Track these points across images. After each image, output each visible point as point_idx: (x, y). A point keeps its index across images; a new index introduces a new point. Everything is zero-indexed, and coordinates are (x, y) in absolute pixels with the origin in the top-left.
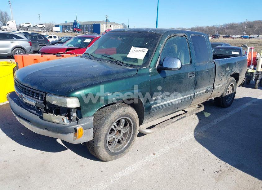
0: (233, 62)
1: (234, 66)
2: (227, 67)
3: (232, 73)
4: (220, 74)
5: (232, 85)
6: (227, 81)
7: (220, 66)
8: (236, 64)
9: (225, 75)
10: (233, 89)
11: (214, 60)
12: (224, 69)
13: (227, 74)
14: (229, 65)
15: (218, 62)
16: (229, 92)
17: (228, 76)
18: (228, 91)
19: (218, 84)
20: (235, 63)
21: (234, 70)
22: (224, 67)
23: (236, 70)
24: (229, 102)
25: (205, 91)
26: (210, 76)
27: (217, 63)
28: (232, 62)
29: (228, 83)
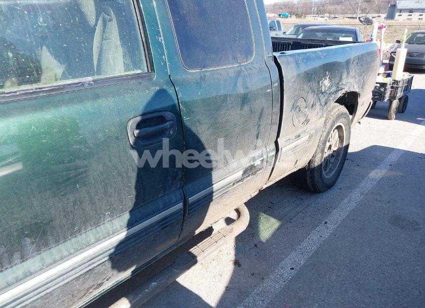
0: (341, 59)
1: (346, 73)
2: (325, 75)
3: (340, 94)
4: (301, 103)
5: (339, 128)
6: (323, 120)
7: (299, 75)
8: (352, 66)
9: (318, 104)
10: (341, 138)
11: (277, 54)
12: (314, 84)
13: (323, 100)
14: (331, 69)
15: (290, 59)
16: (330, 147)
17: (326, 103)
18: (328, 144)
19: (293, 136)
20: (348, 62)
21: (344, 83)
22: (311, 77)
23: (349, 84)
24: (331, 175)
25: (241, 173)
26: (260, 118)
27: (288, 63)
28: (339, 60)
29: (329, 125)
